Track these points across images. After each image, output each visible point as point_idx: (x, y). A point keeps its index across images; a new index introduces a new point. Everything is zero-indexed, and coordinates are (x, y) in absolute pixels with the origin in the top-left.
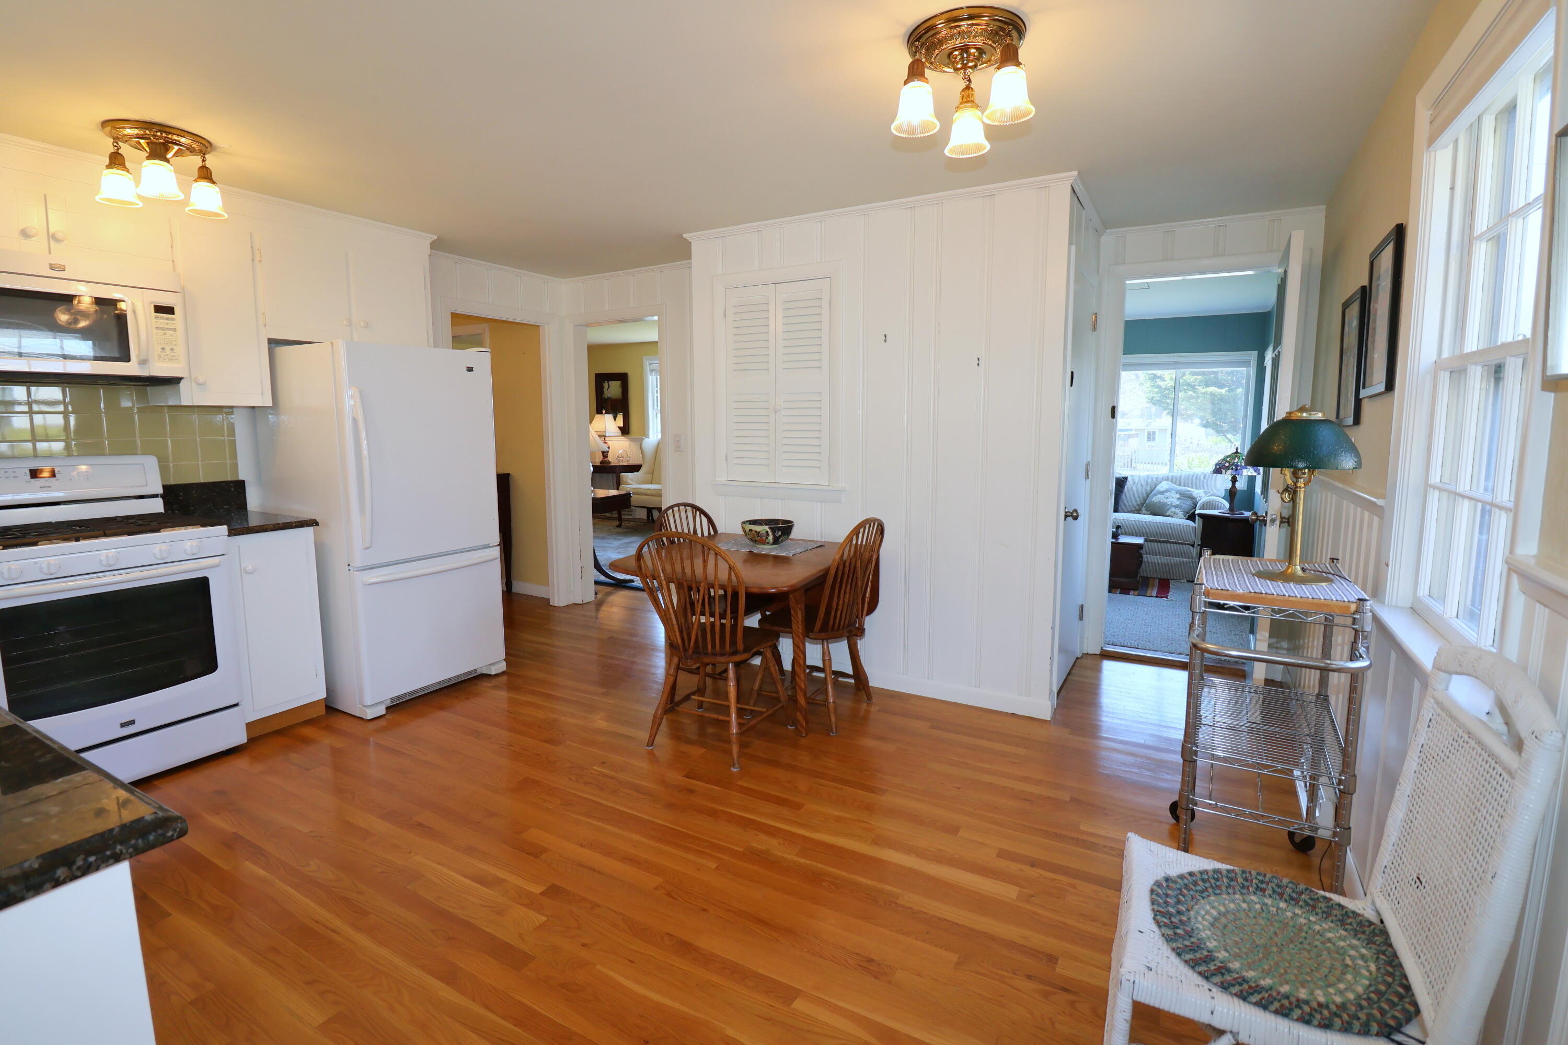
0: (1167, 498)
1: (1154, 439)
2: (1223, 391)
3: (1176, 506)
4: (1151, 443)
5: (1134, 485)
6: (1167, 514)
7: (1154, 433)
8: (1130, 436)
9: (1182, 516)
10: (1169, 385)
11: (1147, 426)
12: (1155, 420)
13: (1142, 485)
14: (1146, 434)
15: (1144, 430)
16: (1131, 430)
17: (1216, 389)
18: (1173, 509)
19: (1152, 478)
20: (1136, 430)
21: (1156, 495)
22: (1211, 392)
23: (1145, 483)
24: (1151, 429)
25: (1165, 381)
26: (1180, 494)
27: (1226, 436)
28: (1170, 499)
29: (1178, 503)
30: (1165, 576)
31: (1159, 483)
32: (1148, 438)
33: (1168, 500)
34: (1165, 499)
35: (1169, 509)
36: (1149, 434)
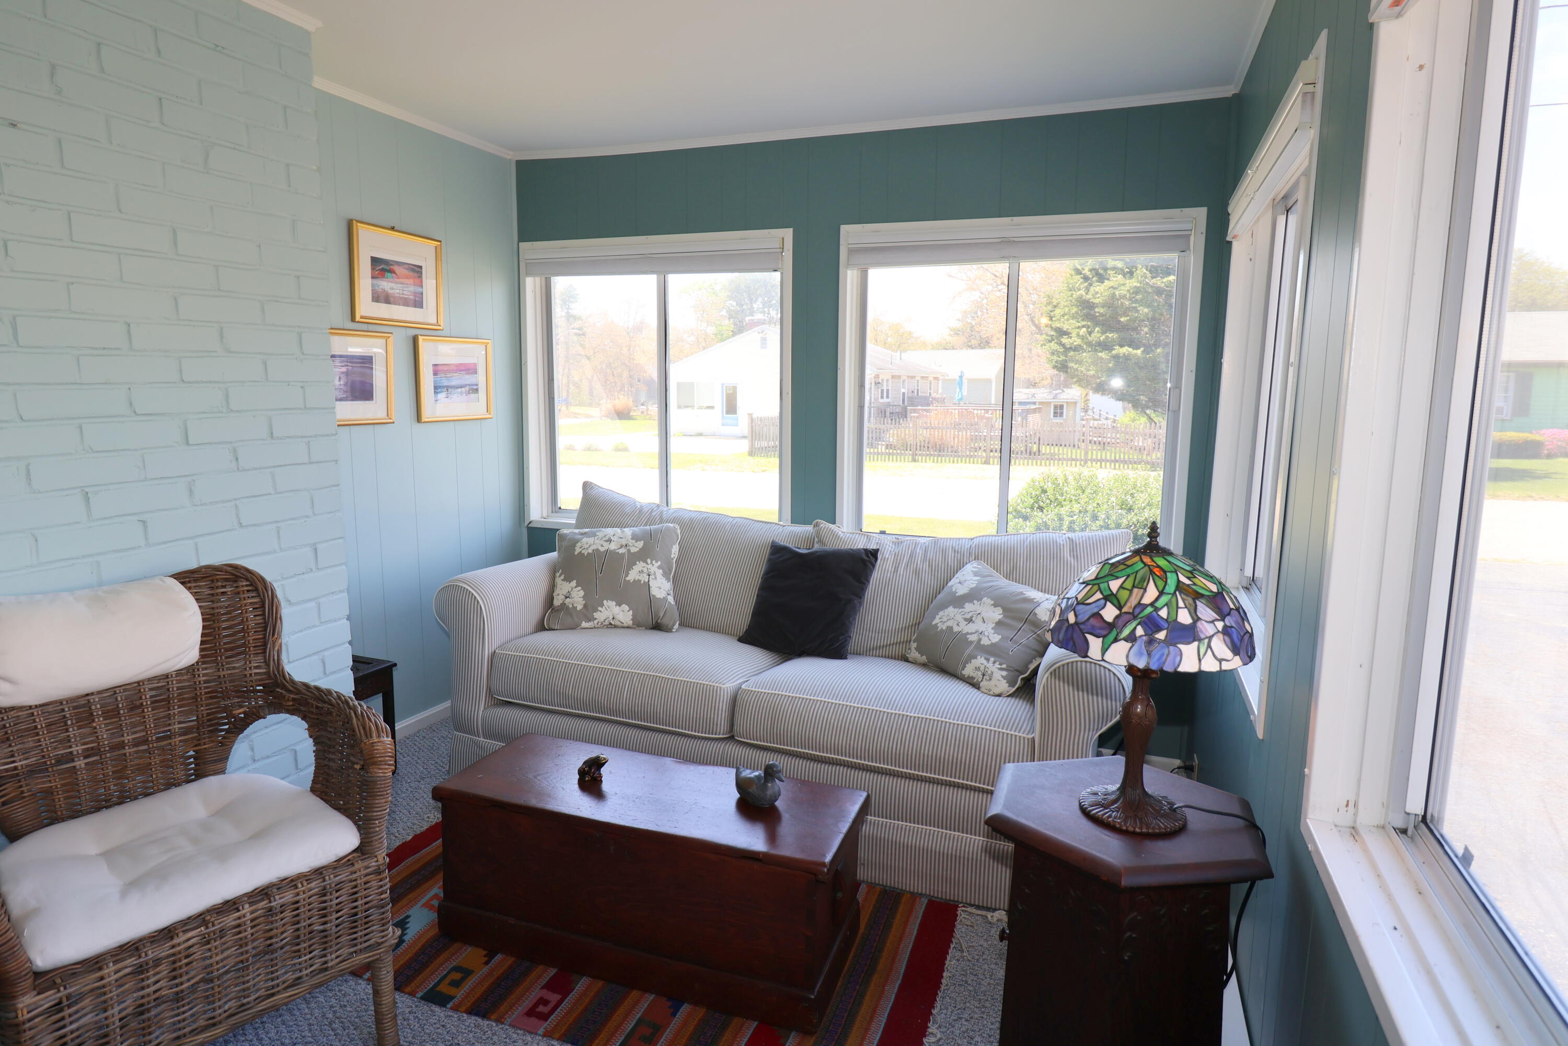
0: (970, 620)
1: (1061, 414)
2: (1139, 352)
3: (991, 651)
4: (1058, 420)
5: (896, 570)
6: (968, 671)
7: (1062, 407)
8: (1028, 412)
9: (1003, 686)
10: (1075, 343)
11: (1054, 398)
12: (1063, 391)
13: (917, 572)
14: (1052, 408)
15: (1050, 403)
16: (1034, 403)
17: (1131, 350)
18: (980, 661)
19: (944, 552)
20: (1041, 403)
21: (943, 606)
22: (1124, 355)
23: (926, 566)
24: (1058, 402)
25: (1071, 338)
26: (1006, 610)
27: (1145, 413)
28: (977, 626)
29: (996, 638)
30: (944, 892)
31: (961, 566)
32: (1055, 413)
33: (971, 628)
34: (963, 623)
35: (972, 657)
36: (1056, 407)
